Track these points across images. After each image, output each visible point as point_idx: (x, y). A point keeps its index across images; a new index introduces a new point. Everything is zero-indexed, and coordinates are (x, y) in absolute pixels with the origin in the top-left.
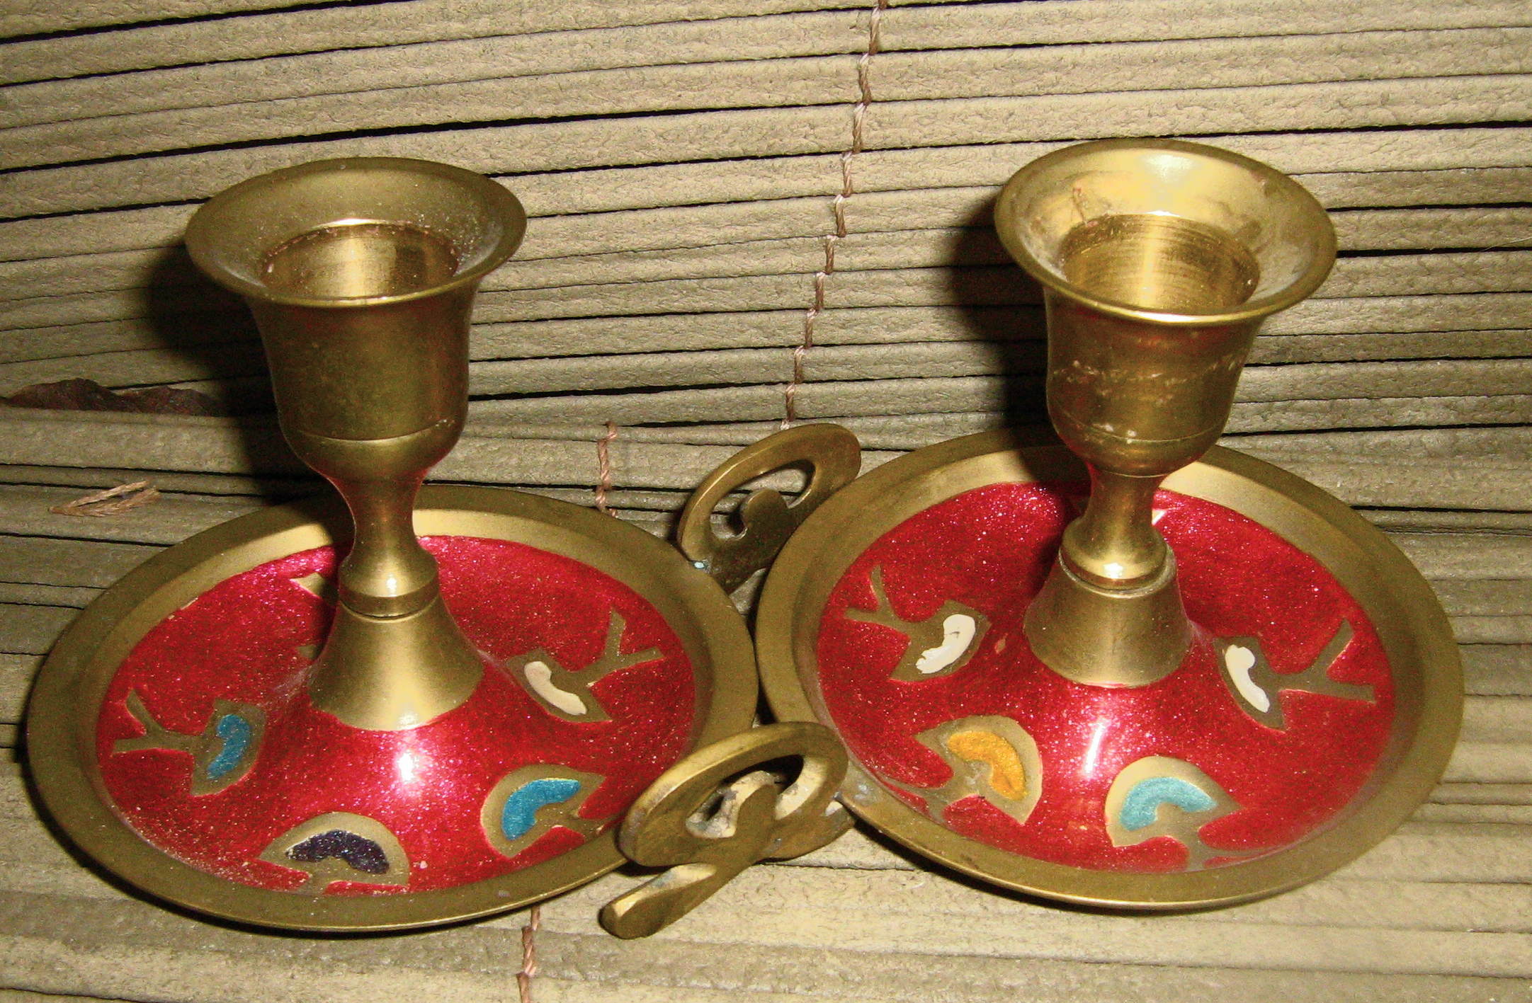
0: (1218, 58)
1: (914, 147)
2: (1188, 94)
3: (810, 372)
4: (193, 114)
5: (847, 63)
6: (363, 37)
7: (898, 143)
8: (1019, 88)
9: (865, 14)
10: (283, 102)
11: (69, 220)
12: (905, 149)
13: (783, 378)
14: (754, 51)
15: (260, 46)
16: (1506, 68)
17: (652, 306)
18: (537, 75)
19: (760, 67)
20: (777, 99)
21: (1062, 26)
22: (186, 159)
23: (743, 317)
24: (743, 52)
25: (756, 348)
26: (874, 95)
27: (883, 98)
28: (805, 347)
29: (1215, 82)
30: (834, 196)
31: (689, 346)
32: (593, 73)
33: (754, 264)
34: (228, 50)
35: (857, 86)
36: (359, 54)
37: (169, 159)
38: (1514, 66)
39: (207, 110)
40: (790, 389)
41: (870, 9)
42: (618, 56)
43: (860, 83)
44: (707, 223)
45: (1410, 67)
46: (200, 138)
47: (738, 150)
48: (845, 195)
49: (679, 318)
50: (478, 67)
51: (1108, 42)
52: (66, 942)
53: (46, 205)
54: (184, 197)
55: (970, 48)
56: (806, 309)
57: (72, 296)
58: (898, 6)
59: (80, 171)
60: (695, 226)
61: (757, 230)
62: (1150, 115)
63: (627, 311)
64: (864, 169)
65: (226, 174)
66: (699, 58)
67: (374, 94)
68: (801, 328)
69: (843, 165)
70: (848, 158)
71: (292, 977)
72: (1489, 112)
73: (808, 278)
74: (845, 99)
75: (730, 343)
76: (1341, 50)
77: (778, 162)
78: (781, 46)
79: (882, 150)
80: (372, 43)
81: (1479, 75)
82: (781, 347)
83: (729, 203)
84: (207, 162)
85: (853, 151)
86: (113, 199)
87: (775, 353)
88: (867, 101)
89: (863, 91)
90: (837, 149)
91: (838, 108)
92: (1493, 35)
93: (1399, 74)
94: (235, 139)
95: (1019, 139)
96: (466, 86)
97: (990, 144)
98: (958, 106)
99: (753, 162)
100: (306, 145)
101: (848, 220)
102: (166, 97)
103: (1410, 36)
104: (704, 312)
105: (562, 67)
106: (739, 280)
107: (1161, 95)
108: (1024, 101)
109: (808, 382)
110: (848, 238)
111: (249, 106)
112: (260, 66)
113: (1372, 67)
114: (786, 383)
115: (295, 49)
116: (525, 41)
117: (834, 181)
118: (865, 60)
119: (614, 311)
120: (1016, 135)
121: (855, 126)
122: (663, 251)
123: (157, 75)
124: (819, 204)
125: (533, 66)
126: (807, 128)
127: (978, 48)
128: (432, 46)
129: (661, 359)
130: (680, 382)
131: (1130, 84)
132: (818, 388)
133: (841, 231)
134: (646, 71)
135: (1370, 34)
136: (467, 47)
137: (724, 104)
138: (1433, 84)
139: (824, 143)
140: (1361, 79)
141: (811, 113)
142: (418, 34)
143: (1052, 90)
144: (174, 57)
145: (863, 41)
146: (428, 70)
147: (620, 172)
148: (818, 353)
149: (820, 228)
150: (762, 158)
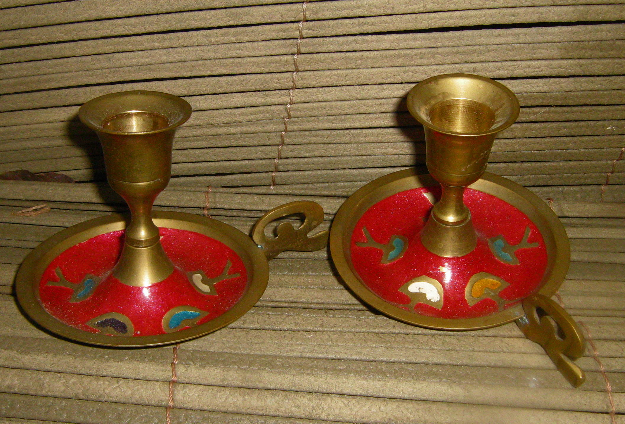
0: (416, 55)
1: (314, 87)
2: (407, 68)
3: (281, 168)
4: (66, 75)
5: (289, 57)
6: (126, 48)
7: (308, 86)
8: (349, 66)
9: (295, 40)
10: (97, 71)
11: (21, 112)
12: (311, 88)
13: (271, 170)
14: (258, 53)
15: (90, 51)
16: (516, 58)
17: (225, 144)
18: (184, 61)
19: (260, 59)
20: (266, 70)
21: (362, 44)
22: (63, 91)
23: (256, 148)
24: (254, 53)
25: (261, 159)
26: (300, 69)
27: (302, 70)
28: (278, 159)
29: (416, 64)
30: (287, 104)
31: (238, 158)
32: (203, 61)
33: (260, 129)
34: (79, 52)
35: (294, 66)
36: (124, 54)
37: (57, 91)
38: (518, 58)
39: (71, 73)
40: (274, 174)
41: (297, 39)
42: (212, 55)
43: (294, 64)
44: (243, 114)
45: (482, 58)
46: (68, 83)
47: (253, 88)
48: (290, 104)
49: (234, 148)
50: (164, 59)
51: (378, 50)
52: (17, 351)
53: (14, 107)
54: (62, 104)
55: (332, 52)
56: (278, 145)
57: (21, 140)
58: (306, 38)
59: (26, 95)
60: (239, 116)
61: (261, 116)
62: (394, 75)
63: (216, 146)
64: (296, 95)
65: (77, 96)
66: (239, 55)
67: (128, 69)
68: (277, 151)
69: (290, 93)
70: (291, 91)
71: (95, 363)
72: (511, 74)
73: (278, 134)
74: (290, 70)
75: (252, 157)
76: (457, 53)
77: (267, 92)
78: (267, 52)
79: (303, 88)
80: (129, 50)
81: (507, 61)
82: (270, 159)
83: (251, 107)
84: (70, 92)
85: (293, 89)
86: (37, 105)
87: (268, 161)
88: (297, 71)
89: (295, 67)
90: (287, 88)
91: (288, 73)
92: (510, 47)
93: (479, 60)
94: (80, 84)
95: (350, 84)
96: (160, 65)
97: (340, 86)
98: (328, 73)
99: (259, 92)
100: (104, 86)
101: (292, 113)
102: (57, 69)
103: (481, 48)
104: (243, 146)
105: (193, 59)
106: (255, 134)
107: (398, 69)
108: (351, 71)
109: (280, 172)
110: (292, 119)
111: (85, 72)
112: (89, 58)
113: (469, 58)
114: (272, 172)
115: (102, 52)
116: (180, 50)
117: (287, 99)
118: (295, 57)
119: (211, 145)
120: (348, 82)
121: (293, 79)
122: (228, 124)
123: (55, 61)
124: (282, 107)
125: (183, 58)
126: (277, 80)
127: (334, 52)
128: (148, 51)
129: (228, 163)
130: (235, 171)
131: (387, 65)
132: (283, 174)
133: (289, 117)
134: (222, 60)
135: (468, 47)
136: (161, 52)
137: (248, 72)
138: (491, 64)
139: (283, 85)
140: (466, 63)
141: (278, 75)
142: (143, 47)
143: (360, 67)
144: (60, 55)
145: (295, 50)
146: (147, 60)
147: (212, 96)
148: (283, 161)
149: (282, 116)
150: (262, 91)
